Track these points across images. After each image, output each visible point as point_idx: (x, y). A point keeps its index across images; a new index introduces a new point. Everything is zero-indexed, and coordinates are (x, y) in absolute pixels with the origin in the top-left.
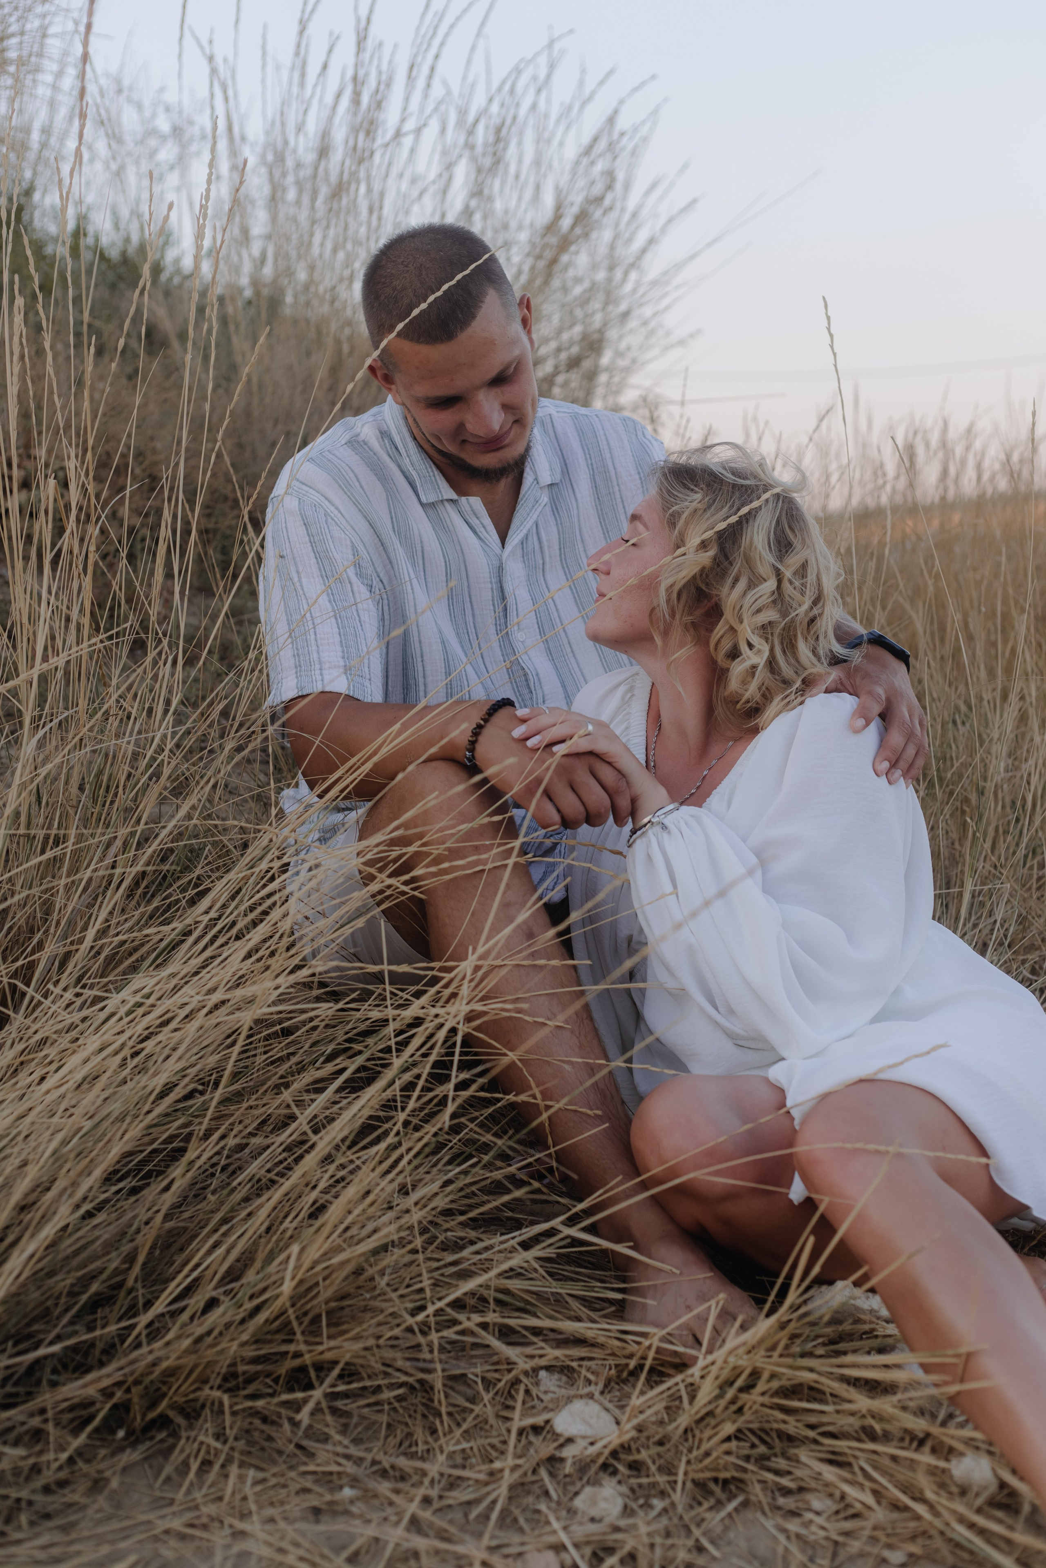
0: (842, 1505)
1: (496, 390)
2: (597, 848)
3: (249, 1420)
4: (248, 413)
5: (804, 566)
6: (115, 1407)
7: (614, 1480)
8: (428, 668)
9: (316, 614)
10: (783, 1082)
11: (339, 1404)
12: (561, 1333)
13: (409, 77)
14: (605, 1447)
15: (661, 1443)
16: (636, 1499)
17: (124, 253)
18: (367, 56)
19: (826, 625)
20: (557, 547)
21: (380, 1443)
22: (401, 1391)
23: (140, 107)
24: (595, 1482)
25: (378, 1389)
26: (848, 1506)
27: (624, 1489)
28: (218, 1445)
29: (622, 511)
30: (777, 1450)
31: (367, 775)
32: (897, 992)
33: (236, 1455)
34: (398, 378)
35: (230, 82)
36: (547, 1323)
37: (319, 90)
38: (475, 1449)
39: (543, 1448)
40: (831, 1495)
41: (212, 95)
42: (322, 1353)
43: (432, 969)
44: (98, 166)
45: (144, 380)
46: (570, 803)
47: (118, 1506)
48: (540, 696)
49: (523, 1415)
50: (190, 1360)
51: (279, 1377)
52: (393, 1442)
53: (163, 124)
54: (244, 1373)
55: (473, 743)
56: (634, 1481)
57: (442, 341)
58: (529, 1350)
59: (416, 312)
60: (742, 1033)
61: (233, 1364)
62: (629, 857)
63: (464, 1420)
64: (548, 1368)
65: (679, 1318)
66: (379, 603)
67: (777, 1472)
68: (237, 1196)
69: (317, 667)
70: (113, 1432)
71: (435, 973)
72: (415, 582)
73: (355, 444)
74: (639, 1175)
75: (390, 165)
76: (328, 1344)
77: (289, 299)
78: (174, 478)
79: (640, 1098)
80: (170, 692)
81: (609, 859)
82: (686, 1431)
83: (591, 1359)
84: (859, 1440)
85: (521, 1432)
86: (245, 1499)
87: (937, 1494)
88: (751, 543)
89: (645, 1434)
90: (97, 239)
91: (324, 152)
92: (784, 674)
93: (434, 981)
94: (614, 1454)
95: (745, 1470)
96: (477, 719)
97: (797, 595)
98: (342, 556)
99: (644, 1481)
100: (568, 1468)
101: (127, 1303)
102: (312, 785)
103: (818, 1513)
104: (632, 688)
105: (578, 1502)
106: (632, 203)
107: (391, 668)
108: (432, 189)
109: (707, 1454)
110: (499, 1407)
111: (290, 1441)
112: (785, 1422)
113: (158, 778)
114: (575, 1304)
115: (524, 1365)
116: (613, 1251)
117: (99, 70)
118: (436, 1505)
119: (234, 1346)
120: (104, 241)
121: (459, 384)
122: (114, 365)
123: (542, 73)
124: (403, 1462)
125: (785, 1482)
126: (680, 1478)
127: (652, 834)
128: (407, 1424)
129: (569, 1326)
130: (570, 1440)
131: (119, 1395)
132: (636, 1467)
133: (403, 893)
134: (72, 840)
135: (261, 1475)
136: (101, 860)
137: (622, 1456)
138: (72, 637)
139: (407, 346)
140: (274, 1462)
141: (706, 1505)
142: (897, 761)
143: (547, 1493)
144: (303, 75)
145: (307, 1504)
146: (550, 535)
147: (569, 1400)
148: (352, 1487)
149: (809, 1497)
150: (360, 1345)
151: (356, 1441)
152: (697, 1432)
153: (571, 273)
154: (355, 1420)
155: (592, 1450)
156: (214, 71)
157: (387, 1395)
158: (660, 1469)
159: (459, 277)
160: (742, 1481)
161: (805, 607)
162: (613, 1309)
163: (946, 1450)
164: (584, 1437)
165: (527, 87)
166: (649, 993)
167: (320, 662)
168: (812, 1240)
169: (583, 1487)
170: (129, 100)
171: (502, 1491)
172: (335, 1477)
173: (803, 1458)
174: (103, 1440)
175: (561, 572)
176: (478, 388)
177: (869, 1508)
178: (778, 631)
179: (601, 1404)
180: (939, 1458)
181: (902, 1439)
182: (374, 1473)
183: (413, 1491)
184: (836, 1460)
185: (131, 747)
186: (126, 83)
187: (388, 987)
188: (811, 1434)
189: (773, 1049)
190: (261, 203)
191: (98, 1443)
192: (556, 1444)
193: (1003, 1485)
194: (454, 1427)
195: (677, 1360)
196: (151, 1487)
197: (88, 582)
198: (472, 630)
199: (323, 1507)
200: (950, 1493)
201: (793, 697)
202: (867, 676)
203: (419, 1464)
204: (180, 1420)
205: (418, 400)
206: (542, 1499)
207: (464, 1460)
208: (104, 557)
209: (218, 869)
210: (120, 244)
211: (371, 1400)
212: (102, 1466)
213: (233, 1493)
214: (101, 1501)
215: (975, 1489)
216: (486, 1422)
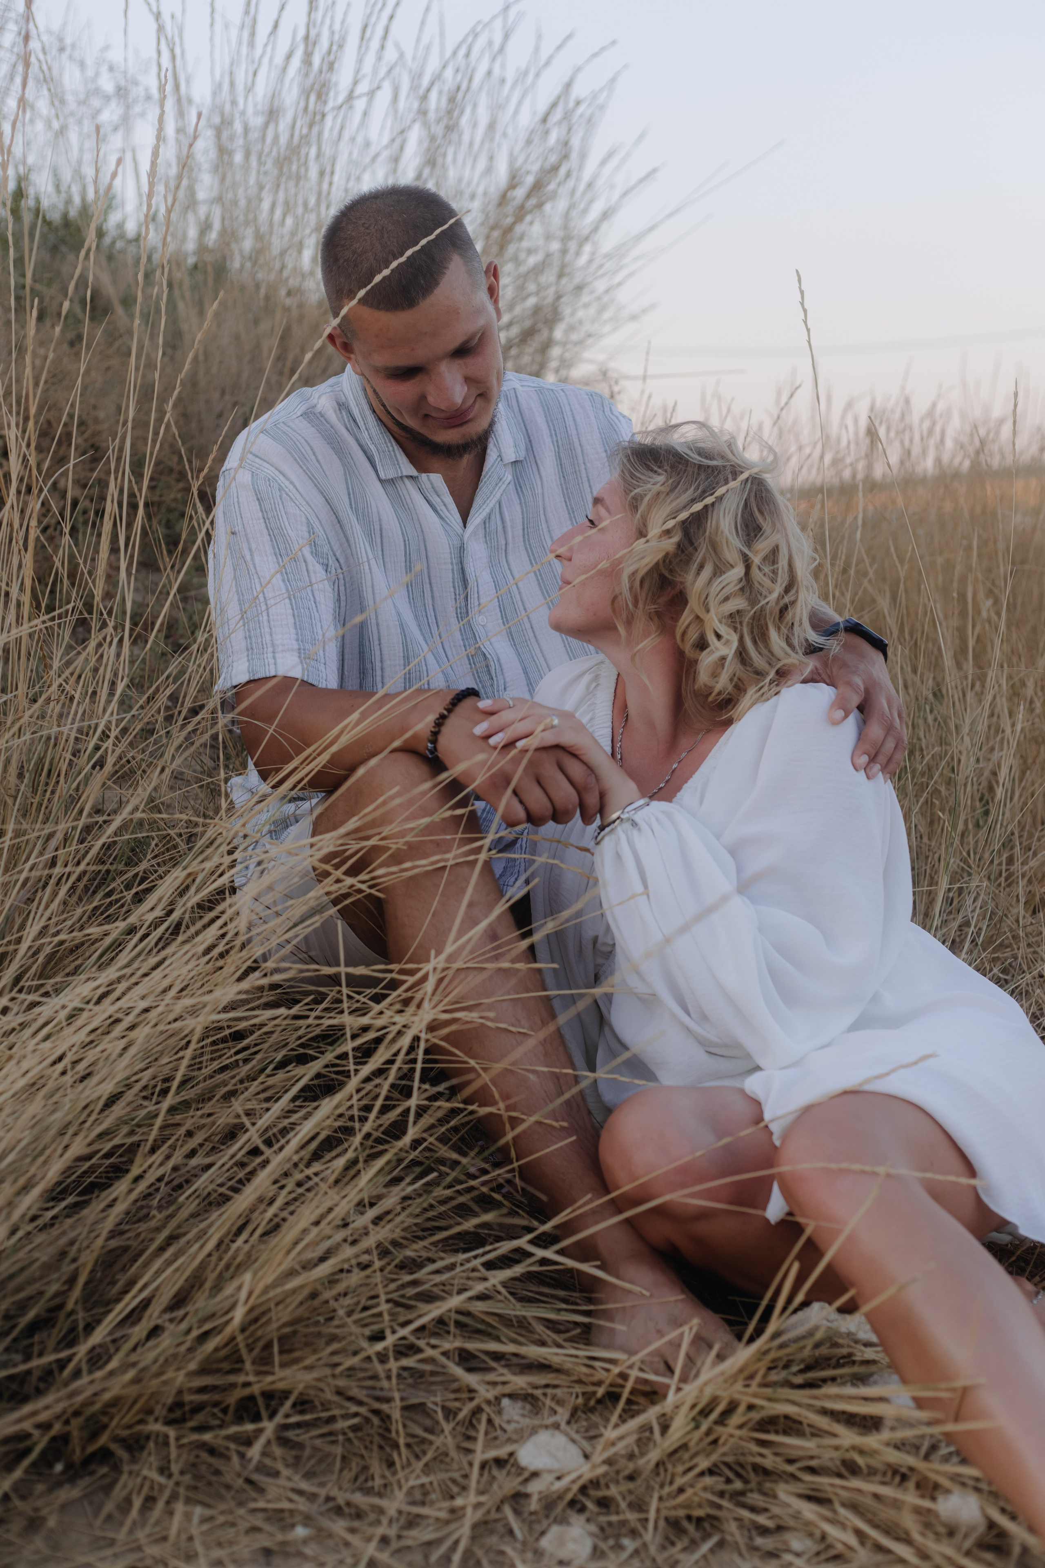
0: (822, 1546)
1: (459, 362)
2: (561, 843)
3: (194, 1453)
4: (195, 384)
5: (775, 551)
6: (54, 1439)
7: (582, 1518)
8: (385, 652)
9: (269, 594)
10: (759, 1093)
11: (291, 1434)
12: (523, 1357)
13: (362, 38)
14: (573, 1482)
15: (631, 1478)
16: (606, 1539)
17: (65, 215)
18: (318, 15)
19: (801, 613)
20: (520, 527)
21: (335, 1477)
22: (356, 1421)
23: (82, 65)
24: (563, 1521)
25: (332, 1419)
26: (830, 1547)
27: (593, 1528)
28: (162, 1480)
29: (587, 490)
30: (753, 1485)
31: (324, 766)
32: (876, 998)
33: (182, 1490)
34: (356, 346)
35: (177, 40)
36: (510, 1348)
37: (269, 49)
38: (435, 1484)
39: (507, 1484)
40: (811, 1535)
41: (159, 53)
42: (273, 1382)
43: (391, 971)
44: (40, 126)
45: (88, 347)
46: (537, 799)
47: (55, 1546)
48: (501, 682)
49: (486, 1447)
50: (134, 1390)
51: (228, 1406)
52: (348, 1475)
53: (107, 84)
54: (191, 1402)
55: (435, 735)
56: (603, 1519)
57: (403, 309)
58: (491, 1377)
59: (378, 278)
60: (716, 1040)
61: (180, 1392)
62: (597, 854)
63: (424, 1453)
64: (511, 1396)
65: (649, 1343)
66: (335, 583)
67: (753, 1509)
68: (184, 1213)
69: (270, 649)
70: (50, 1465)
71: (394, 975)
72: (373, 562)
73: (311, 415)
74: (608, 1192)
75: (342, 128)
76: (280, 1373)
77: (236, 265)
78: (121, 449)
79: (608, 1111)
80: (116, 675)
81: (573, 855)
82: (657, 1465)
83: (555, 1386)
84: (840, 1476)
85: (483, 1465)
86: (191, 1539)
87: (923, 1535)
88: (718, 527)
89: (615, 1468)
90: (38, 201)
91: (272, 114)
92: (756, 664)
93: (394, 985)
94: (583, 1489)
95: (719, 1507)
96: (439, 708)
97: (767, 582)
98: (297, 534)
99: (614, 1518)
100: (534, 1505)
101: (67, 1326)
102: (264, 776)
103: (798, 1555)
104: (597, 677)
105: (545, 1543)
106: (587, 174)
107: (347, 651)
108: (385, 154)
109: (681, 1490)
110: (460, 1438)
111: (239, 1475)
112: (762, 1455)
113: (102, 767)
114: (539, 1328)
115: (485, 1393)
116: (579, 1271)
117: (42, 29)
118: (395, 1545)
119: (181, 1377)
120: (45, 203)
121: (419, 354)
122: (58, 329)
123: (498, 39)
124: (359, 1498)
125: (762, 1520)
126: (652, 1515)
127: (621, 832)
128: (362, 1457)
129: (533, 1351)
130: (535, 1474)
131: (57, 1428)
132: (605, 1504)
133: (360, 891)
134: (10, 834)
135: (208, 1512)
136: (41, 854)
137: (592, 1492)
138: (11, 617)
139: (367, 313)
140: (222, 1498)
141: (680, 1546)
142: (876, 755)
143: (511, 1532)
144: (253, 34)
145: (257, 1545)
146: (514, 515)
147: (534, 1431)
148: (305, 1525)
149: (788, 1536)
150: (315, 1374)
151: (308, 1475)
152: (669, 1467)
153: (525, 244)
154: (307, 1452)
155: (559, 1486)
156: (161, 29)
157: (341, 1424)
158: (631, 1506)
159: (424, 242)
160: (716, 1518)
161: (775, 595)
162: (578, 1331)
163: (931, 1485)
164: (550, 1471)
165: (483, 51)
166: (616, 998)
167: (273, 645)
168: (796, 1266)
169: (549, 1526)
170: (71, 58)
171: (464, 1530)
172: (286, 1515)
173: (782, 1496)
174: (40, 1474)
175: (524, 553)
176: (440, 359)
177: (850, 1548)
178: (746, 620)
179: (567, 1435)
180: (923, 1496)
181: (884, 1474)
182: (329, 1510)
183: (370, 1531)
184: (815, 1498)
185: (73, 734)
186: (68, 41)
187: (345, 990)
188: (790, 1469)
189: (748, 1056)
190: (206, 166)
191: (34, 1477)
192: (520, 1479)
193: (991, 1525)
194: (413, 1460)
195: (647, 1388)
196: (91, 1526)
197: (29, 559)
198: (431, 613)
199: (275, 1548)
200: (937, 1534)
201: (765, 689)
202: (844, 665)
203: (376, 1501)
204: (121, 1453)
205: (377, 370)
206: (507, 1539)
207: (421, 1497)
208: (44, 530)
209: (164, 863)
210: (61, 206)
211: (325, 1429)
212: (39, 1503)
213: (179, 1533)
214: (38, 1542)
215: (963, 1530)
216: (447, 1455)
